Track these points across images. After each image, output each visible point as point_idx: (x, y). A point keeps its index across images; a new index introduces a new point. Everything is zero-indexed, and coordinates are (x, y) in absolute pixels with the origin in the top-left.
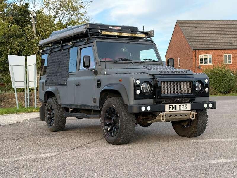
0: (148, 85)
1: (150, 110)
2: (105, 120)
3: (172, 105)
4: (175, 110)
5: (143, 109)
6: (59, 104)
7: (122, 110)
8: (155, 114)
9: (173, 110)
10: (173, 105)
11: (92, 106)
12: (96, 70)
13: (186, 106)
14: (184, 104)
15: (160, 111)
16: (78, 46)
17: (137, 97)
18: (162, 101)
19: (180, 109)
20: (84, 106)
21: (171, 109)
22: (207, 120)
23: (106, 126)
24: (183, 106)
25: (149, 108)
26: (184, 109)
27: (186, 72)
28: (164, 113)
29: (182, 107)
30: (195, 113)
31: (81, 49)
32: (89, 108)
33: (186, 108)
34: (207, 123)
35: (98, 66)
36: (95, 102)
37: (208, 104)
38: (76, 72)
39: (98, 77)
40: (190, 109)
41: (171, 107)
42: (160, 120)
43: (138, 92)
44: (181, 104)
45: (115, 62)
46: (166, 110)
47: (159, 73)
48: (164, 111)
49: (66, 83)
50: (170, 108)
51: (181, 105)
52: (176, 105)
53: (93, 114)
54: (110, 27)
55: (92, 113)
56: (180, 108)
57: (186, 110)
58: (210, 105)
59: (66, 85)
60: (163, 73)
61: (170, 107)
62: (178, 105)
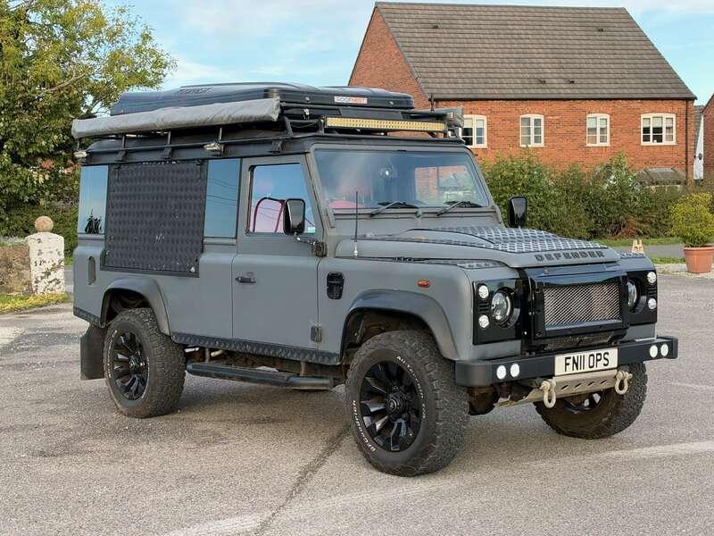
0: (507, 298)
1: (519, 376)
2: (361, 398)
3: (571, 355)
4: (579, 371)
5: (501, 373)
6: (167, 332)
7: (432, 373)
8: (529, 384)
9: (575, 371)
10: (575, 355)
11: (304, 351)
12: (320, 240)
13: (606, 356)
14: (602, 352)
15: (542, 377)
16: (242, 157)
17: (479, 337)
18: (545, 346)
19: (590, 367)
20: (276, 347)
21: (570, 369)
22: (645, 390)
23: (365, 418)
24: (599, 357)
25: (515, 371)
26: (600, 366)
27: (601, 254)
28: (554, 381)
29: (598, 360)
30: (628, 376)
31: (252, 168)
32: (295, 357)
33: (606, 363)
34: (644, 396)
35: (326, 228)
36: (319, 341)
37: (659, 345)
38: (236, 238)
39: (330, 265)
40: (616, 366)
41: (570, 361)
42: (543, 402)
43: (484, 321)
44: (595, 353)
45: (372, 215)
46: (556, 374)
47: (534, 262)
48: (551, 376)
49: (193, 269)
50: (567, 364)
51: (593, 355)
52: (582, 354)
53: (306, 376)
54: (337, 100)
55: (302, 373)
56: (591, 365)
57: (606, 367)
58: (665, 350)
59: (196, 275)
60: (546, 262)
61: (568, 361)
62: (587, 354)
